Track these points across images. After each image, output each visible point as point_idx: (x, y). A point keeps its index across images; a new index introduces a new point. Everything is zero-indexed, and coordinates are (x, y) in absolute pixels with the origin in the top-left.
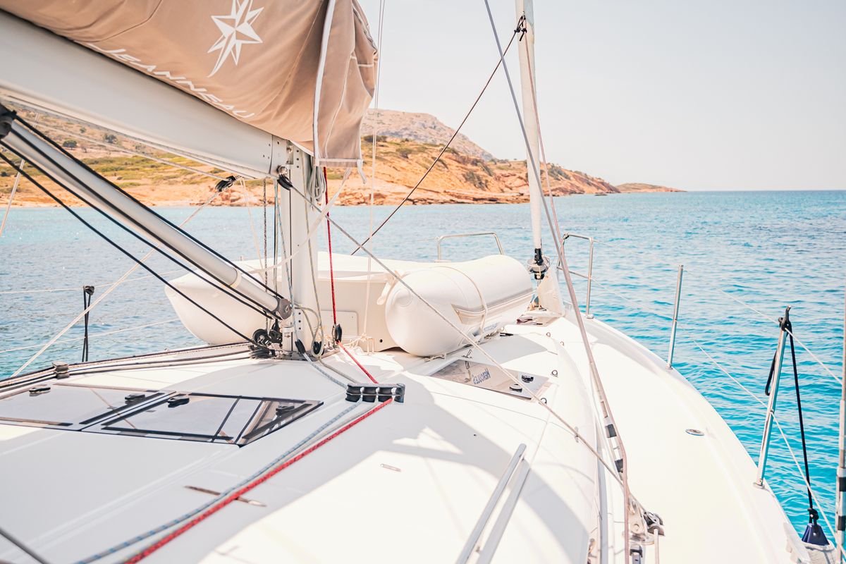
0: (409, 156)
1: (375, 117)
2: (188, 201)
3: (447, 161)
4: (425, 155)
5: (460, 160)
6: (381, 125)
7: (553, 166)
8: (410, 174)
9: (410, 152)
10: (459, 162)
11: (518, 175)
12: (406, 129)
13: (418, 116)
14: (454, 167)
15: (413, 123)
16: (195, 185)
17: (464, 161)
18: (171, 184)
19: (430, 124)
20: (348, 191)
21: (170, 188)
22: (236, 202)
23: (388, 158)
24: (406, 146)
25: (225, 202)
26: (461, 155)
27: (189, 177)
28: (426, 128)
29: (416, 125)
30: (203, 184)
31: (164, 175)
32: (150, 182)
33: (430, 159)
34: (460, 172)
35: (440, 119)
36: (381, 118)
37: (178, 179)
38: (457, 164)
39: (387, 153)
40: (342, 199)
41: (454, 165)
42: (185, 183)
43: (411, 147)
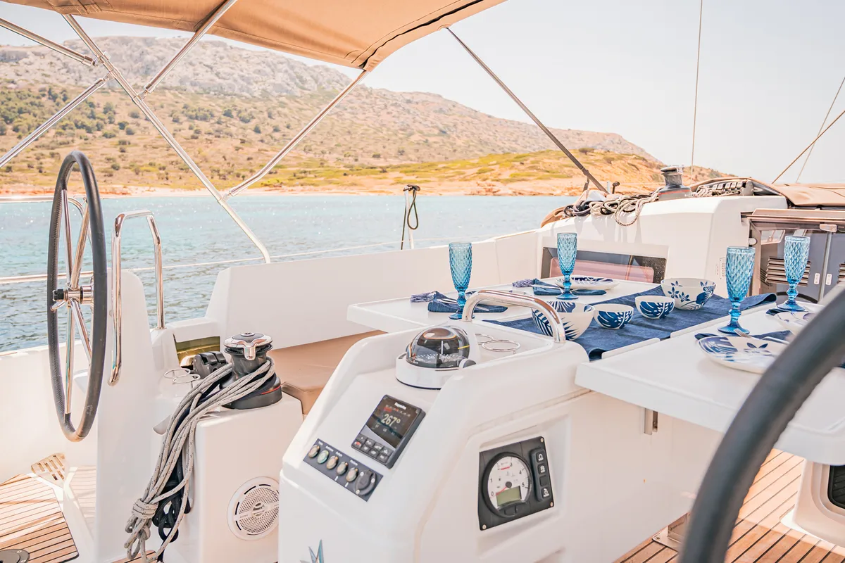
0: (612, 162)
1: (577, 136)
2: (463, 192)
3: (639, 166)
4: (623, 162)
5: (648, 165)
6: (581, 142)
7: (712, 171)
8: (613, 175)
9: (613, 159)
10: (647, 167)
11: (689, 176)
12: (600, 144)
13: (608, 135)
14: (644, 171)
15: (605, 140)
16: (467, 182)
17: (651, 166)
18: (451, 181)
19: (617, 141)
20: (574, 186)
21: (450, 183)
22: (497, 193)
23: (598, 164)
24: (609, 155)
25: (488, 193)
26: (649, 162)
27: (462, 176)
28: (613, 143)
29: (607, 141)
30: (473, 181)
31: (446, 175)
32: (437, 179)
33: (627, 164)
34: (648, 174)
35: (625, 138)
36: (581, 136)
37: (455, 178)
38: (646, 168)
39: (597, 160)
40: (570, 192)
41: (644, 169)
42: (460, 180)
43: (612, 156)
